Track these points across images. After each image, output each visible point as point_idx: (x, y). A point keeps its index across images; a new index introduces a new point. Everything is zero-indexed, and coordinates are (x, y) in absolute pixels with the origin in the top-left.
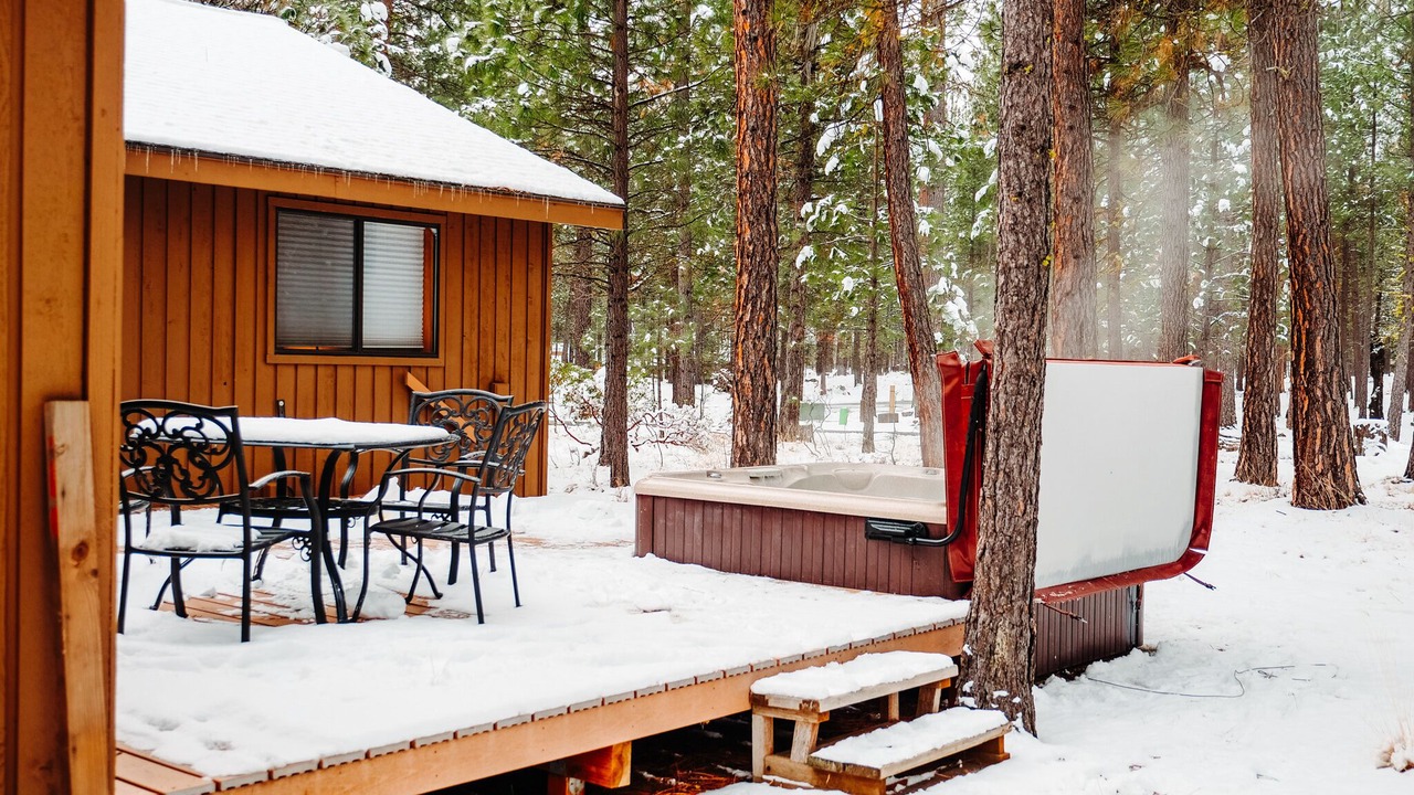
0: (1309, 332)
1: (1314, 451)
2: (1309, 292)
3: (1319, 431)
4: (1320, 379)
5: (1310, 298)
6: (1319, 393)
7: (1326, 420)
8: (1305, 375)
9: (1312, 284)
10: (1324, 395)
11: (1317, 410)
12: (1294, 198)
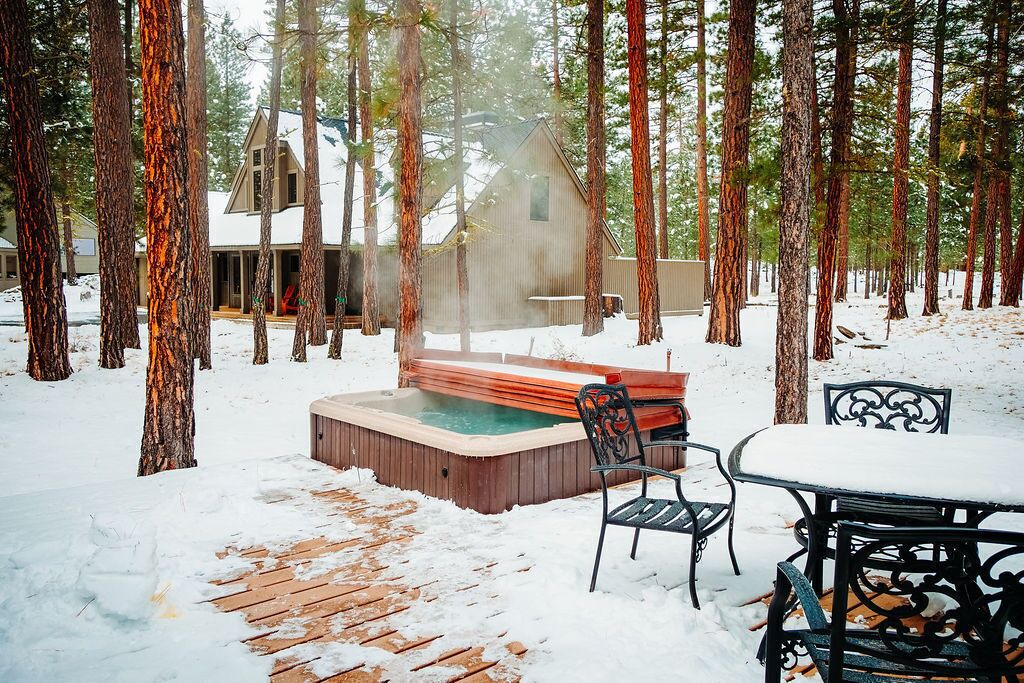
0: (47, 260)
1: (52, 341)
2: (47, 232)
3: (55, 327)
4: (55, 292)
5: (48, 236)
6: (55, 302)
7: (59, 319)
8: (44, 289)
9: (49, 226)
10: (57, 303)
11: (53, 313)
12: (33, 164)
